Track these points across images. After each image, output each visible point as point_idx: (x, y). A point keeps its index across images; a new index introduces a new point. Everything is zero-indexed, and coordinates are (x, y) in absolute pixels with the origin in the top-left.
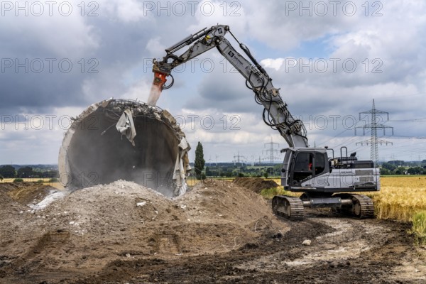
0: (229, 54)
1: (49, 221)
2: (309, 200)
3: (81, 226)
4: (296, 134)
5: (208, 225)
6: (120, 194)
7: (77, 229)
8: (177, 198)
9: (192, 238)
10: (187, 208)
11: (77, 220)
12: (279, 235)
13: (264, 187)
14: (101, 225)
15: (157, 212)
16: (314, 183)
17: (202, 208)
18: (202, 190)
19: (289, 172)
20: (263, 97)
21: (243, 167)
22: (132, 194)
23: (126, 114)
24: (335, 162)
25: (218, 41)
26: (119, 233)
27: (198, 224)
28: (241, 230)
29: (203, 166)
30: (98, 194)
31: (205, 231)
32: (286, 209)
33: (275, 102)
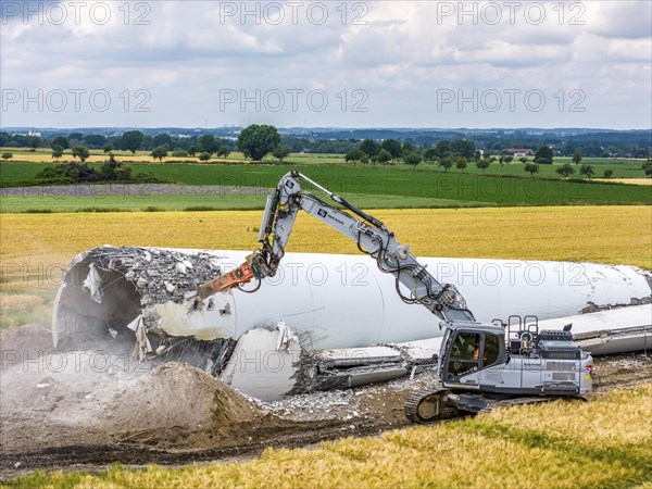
4: (451, 308)
16: (480, 378)
19: (443, 360)
25: (297, 200)
33: (405, 268)
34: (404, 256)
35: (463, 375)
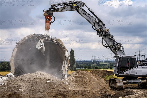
0: (83, 14)
1: (9, 89)
2: (126, 81)
3: (24, 91)
4: (119, 50)
5: (78, 91)
6: (39, 77)
7: (22, 92)
8: (64, 79)
9: (72, 96)
10: (69, 83)
11: (21, 89)
12: (110, 95)
13: (107, 75)
14: (32, 91)
15: (56, 85)
16: (130, 72)
17: (76, 83)
18: (75, 76)
19: (118, 67)
20: (101, 33)
21: (98, 63)
22: (44, 77)
23: (40, 41)
24: (139, 63)
25: (78, 8)
26: (40, 94)
27: (74, 90)
28: (93, 93)
29: (74, 63)
30: (29, 77)
31: (77, 93)
32: (115, 85)
33: (107, 35)
34: (107, 31)
35: (125, 72)
